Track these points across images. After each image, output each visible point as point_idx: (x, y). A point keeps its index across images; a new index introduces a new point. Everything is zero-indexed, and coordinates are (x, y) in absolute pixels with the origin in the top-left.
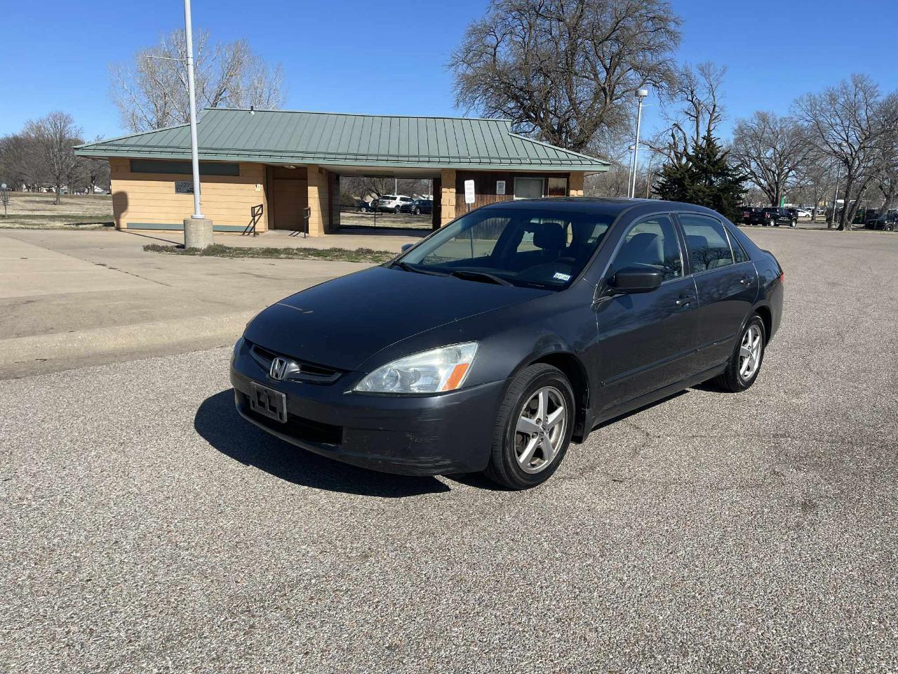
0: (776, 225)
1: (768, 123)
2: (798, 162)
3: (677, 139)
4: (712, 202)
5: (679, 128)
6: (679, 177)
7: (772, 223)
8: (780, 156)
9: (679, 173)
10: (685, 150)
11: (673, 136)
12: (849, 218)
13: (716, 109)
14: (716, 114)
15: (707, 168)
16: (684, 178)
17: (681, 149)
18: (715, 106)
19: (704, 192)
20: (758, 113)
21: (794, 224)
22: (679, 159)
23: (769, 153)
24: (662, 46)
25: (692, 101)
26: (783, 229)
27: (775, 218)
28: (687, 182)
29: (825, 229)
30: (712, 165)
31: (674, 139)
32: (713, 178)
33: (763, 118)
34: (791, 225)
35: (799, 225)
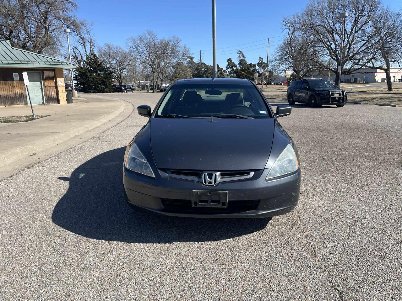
0: (127, 92)
1: (111, 49)
2: (126, 66)
3: (76, 54)
4: (101, 83)
5: (76, 48)
6: (84, 72)
7: (125, 91)
8: (119, 63)
9: (83, 70)
10: (82, 59)
11: (74, 52)
12: (156, 88)
13: (92, 41)
14: (92, 44)
15: (96, 68)
16: (86, 72)
17: (79, 58)
18: (91, 39)
19: (97, 79)
20: (106, 44)
21: (133, 91)
22: (80, 63)
23: (114, 62)
24: (67, 9)
25: (80, 37)
26: (129, 94)
27: (126, 89)
28: (88, 74)
29: (146, 93)
30: (97, 66)
31: (75, 54)
32: (99, 72)
33: (109, 46)
34: (132, 92)
35: (135, 92)
